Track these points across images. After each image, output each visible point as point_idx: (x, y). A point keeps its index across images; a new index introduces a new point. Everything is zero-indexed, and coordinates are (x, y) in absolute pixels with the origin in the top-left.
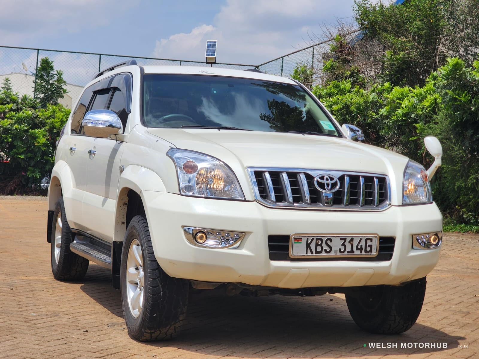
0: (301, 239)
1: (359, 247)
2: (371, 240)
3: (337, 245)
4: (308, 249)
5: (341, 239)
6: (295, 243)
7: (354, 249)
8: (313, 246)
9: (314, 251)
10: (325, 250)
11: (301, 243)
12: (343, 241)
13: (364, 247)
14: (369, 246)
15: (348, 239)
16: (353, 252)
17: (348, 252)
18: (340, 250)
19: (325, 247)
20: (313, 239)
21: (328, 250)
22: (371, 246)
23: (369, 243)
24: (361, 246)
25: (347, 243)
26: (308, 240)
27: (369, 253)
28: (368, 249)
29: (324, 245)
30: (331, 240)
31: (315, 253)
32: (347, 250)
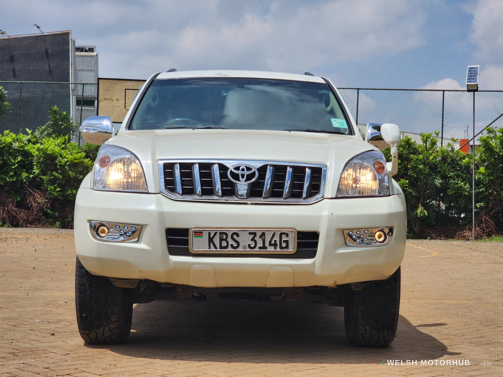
0: (202, 232)
1: (273, 242)
2: (287, 235)
3: (245, 240)
4: (211, 244)
5: (250, 233)
6: (195, 237)
7: (267, 244)
8: (217, 240)
9: (218, 246)
10: (232, 245)
11: (202, 237)
12: (252, 236)
13: (278, 243)
14: (284, 241)
15: (259, 234)
16: (266, 248)
17: (260, 248)
18: (249, 245)
19: (231, 242)
20: (216, 233)
21: (235, 245)
22: (287, 242)
23: (284, 238)
24: (275, 241)
25: (257, 238)
26: (209, 233)
27: (285, 249)
28: (284, 245)
29: (229, 239)
30: (238, 235)
31: (220, 249)
32: (258, 246)
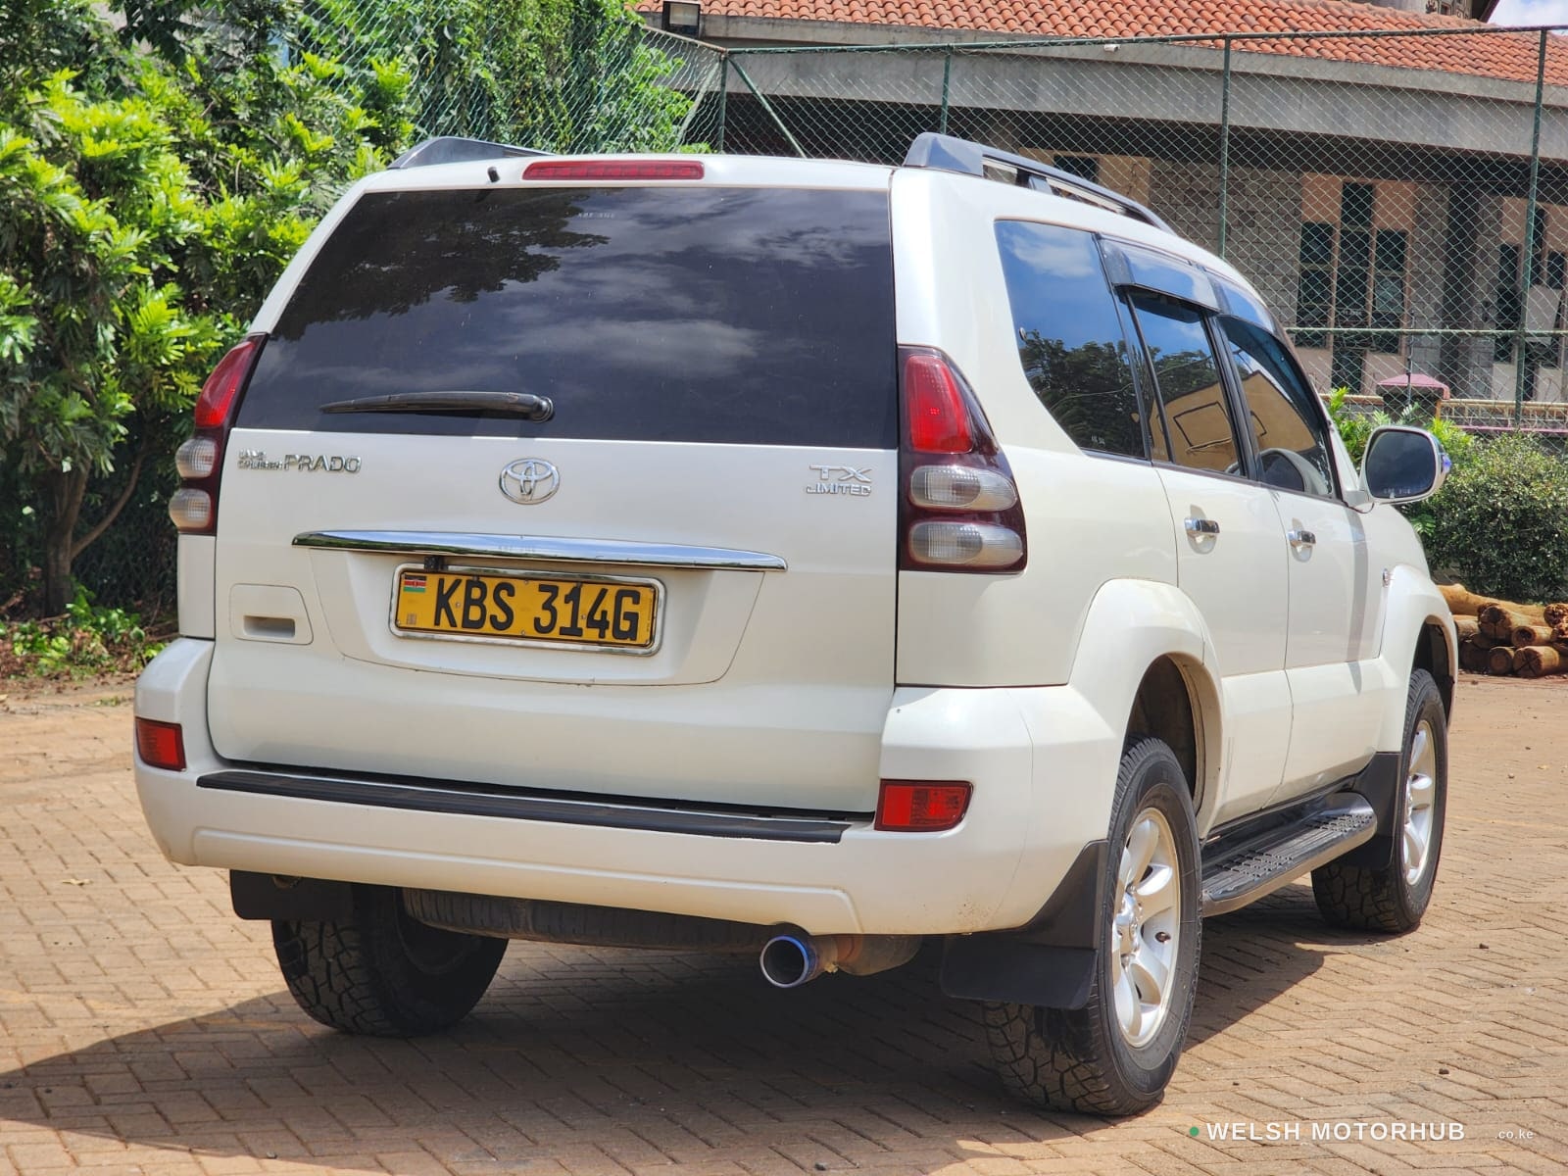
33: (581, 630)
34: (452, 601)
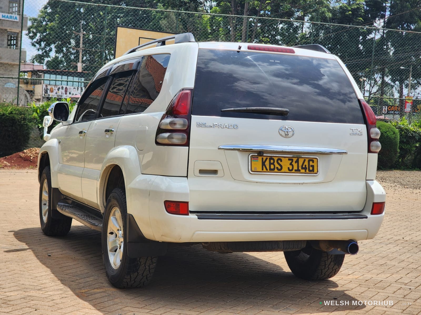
33: (300, 170)
34: (266, 163)
